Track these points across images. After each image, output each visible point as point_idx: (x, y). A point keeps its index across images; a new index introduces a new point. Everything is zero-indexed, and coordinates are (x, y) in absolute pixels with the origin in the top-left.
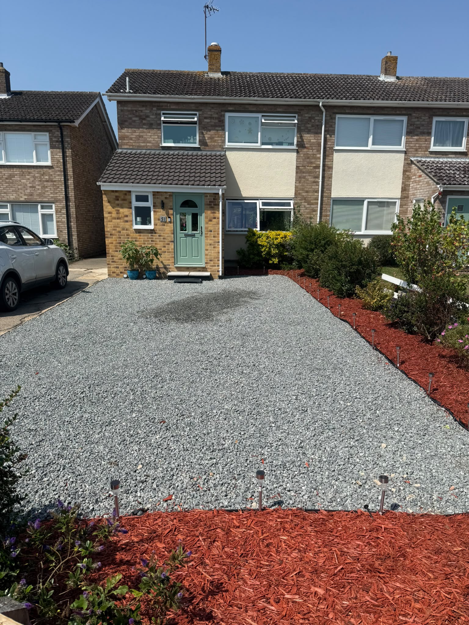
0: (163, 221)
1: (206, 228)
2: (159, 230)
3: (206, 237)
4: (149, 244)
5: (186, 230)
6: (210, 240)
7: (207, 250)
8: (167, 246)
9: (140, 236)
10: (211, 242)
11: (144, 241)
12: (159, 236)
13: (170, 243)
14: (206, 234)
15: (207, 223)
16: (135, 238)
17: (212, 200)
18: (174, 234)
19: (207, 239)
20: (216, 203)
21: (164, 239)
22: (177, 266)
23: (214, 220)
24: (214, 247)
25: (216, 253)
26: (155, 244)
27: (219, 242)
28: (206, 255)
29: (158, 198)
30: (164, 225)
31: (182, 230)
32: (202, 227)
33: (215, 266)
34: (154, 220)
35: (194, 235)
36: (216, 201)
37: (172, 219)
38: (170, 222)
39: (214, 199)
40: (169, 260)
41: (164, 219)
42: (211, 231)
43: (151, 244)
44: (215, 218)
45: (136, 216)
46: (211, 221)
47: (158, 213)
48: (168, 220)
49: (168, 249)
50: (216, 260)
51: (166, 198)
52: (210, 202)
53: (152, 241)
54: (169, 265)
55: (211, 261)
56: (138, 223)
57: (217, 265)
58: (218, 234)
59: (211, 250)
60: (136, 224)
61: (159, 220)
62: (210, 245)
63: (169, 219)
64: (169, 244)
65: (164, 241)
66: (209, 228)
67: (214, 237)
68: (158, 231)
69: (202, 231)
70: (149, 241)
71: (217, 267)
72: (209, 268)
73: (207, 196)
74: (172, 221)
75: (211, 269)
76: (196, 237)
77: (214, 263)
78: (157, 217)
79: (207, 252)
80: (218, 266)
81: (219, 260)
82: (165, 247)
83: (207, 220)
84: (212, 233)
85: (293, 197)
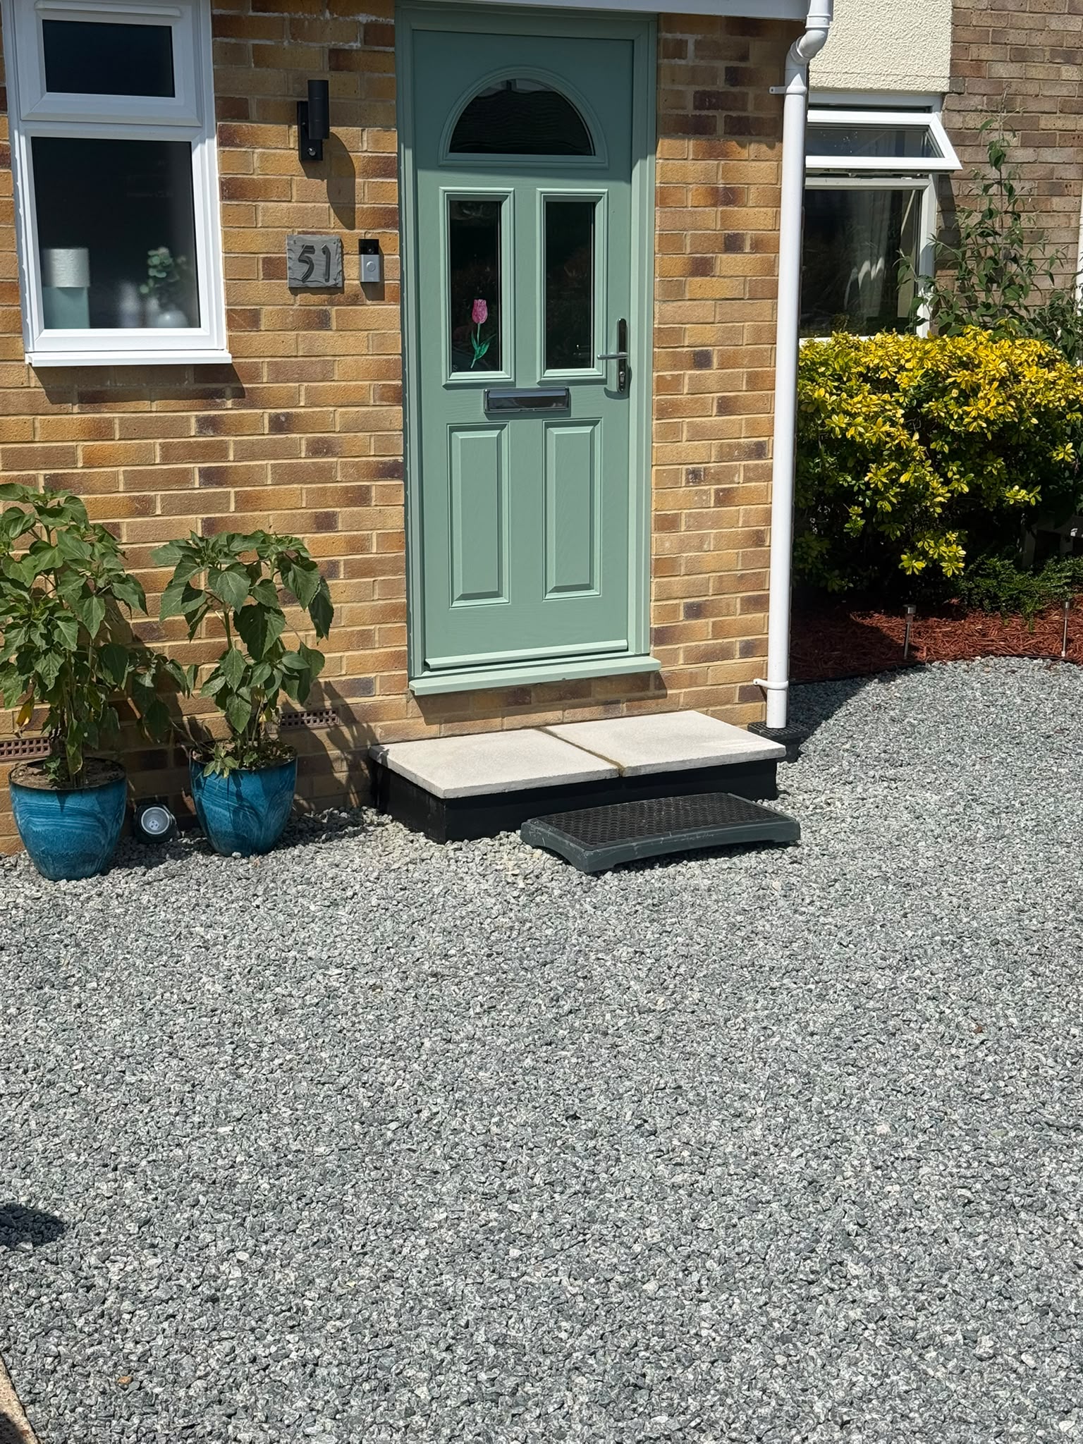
0: (317, 278)
1: (666, 336)
2: (279, 373)
3: (663, 411)
4: (188, 507)
5: (493, 361)
6: (698, 434)
7: (667, 524)
8: (344, 513)
9: (101, 431)
10: (702, 452)
11: (134, 481)
12: (278, 425)
13: (376, 486)
14: (663, 385)
15: (673, 292)
16: (49, 459)
17: (721, 85)
18: (400, 396)
19: (670, 434)
20: (751, 112)
21: (318, 448)
22: (424, 685)
23: (727, 262)
24: (724, 498)
25: (732, 542)
26: (245, 502)
27: (760, 451)
28: (663, 567)
29: (261, 57)
30: (322, 322)
31: (461, 360)
32: (623, 325)
33: (725, 654)
34: (233, 279)
35: (565, 400)
36: (751, 92)
37: (391, 258)
38: (374, 290)
39: (734, 76)
40: (364, 639)
41: (318, 258)
42: (701, 360)
43: (207, 504)
44: (732, 244)
45: (49, 239)
46: (702, 268)
47: (270, 210)
48: (355, 270)
49: (357, 545)
50: (736, 599)
51: (338, 59)
52: (703, 100)
53: (210, 477)
54: (365, 687)
55: (695, 611)
56: (62, 302)
57: (737, 642)
58: (763, 382)
59: (698, 522)
60: (50, 322)
61: (273, 268)
62: (695, 476)
63: (372, 260)
64: (360, 497)
65: (324, 474)
66: (694, 337)
67: (726, 407)
68: (264, 382)
69: (623, 365)
70: (184, 477)
71: (737, 662)
72: (677, 680)
73: (678, 50)
74: (391, 281)
75: (693, 680)
76: (576, 413)
77: (718, 631)
78: (259, 243)
79: (666, 543)
80: (755, 648)
81: (761, 603)
82: (325, 523)
83: (677, 262)
84: (711, 374)
85: (943, 85)
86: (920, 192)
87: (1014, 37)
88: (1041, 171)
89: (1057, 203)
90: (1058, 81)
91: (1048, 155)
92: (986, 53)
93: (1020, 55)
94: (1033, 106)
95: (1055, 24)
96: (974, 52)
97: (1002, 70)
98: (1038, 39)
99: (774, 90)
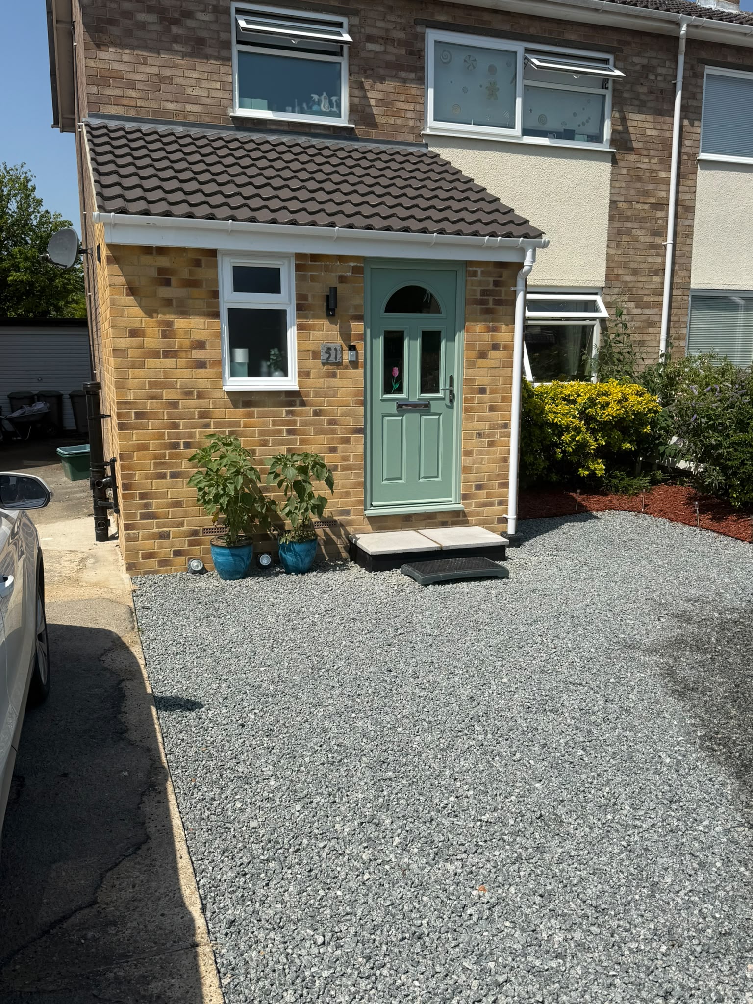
0: (332, 359)
1: (469, 381)
2: (317, 394)
3: (467, 410)
4: (281, 443)
5: (400, 390)
6: (480, 419)
7: (468, 453)
8: (340, 447)
9: (250, 415)
10: (483, 426)
11: (262, 433)
12: (316, 413)
13: (353, 437)
14: (467, 400)
15: (471, 365)
16: (231, 424)
17: (491, 287)
18: (363, 403)
19: (469, 419)
20: (503, 297)
21: (331, 422)
22: (370, 512)
23: (493, 353)
24: (491, 444)
25: (494, 461)
26: (302, 442)
27: (506, 426)
28: (466, 470)
29: (313, 279)
30: (334, 375)
31: (388, 389)
32: (452, 378)
33: (491, 504)
34: (301, 359)
35: (427, 406)
36: (503, 289)
37: (361, 352)
38: (354, 364)
39: (496, 284)
40: (347, 494)
41: (333, 352)
42: (482, 391)
43: (289, 442)
44: (495, 347)
45: (233, 345)
46: (483, 356)
47: (315, 334)
48: (347, 356)
49: (346, 459)
50: (496, 483)
51: (342, 279)
52: (484, 293)
53: (290, 432)
54: (347, 513)
55: (479, 487)
56: (238, 368)
57: (496, 500)
58: (507, 399)
59: (481, 453)
60: (233, 375)
61: (316, 356)
62: (480, 435)
63: (353, 353)
64: (347, 441)
65: (333, 432)
66: (479, 382)
67: (492, 409)
68: (311, 398)
69: (451, 392)
70: (280, 432)
71: (496, 508)
72: (472, 514)
73: (475, 274)
74: (361, 360)
75: (478, 514)
76: (433, 410)
77: (488, 495)
78: (310, 346)
79: (468, 461)
80: (503, 503)
81: (506, 485)
82: (333, 450)
83: (473, 354)
84: (486, 397)
85: (603, 284)
86: (593, 326)
87: (632, 265)
88: (644, 318)
89: (651, 330)
90: (651, 282)
91: (647, 311)
92: (620, 271)
93: (635, 272)
94: (641, 292)
95: (650, 260)
96: (616, 271)
97: (627, 278)
98: (643, 266)
99: (512, 289)
